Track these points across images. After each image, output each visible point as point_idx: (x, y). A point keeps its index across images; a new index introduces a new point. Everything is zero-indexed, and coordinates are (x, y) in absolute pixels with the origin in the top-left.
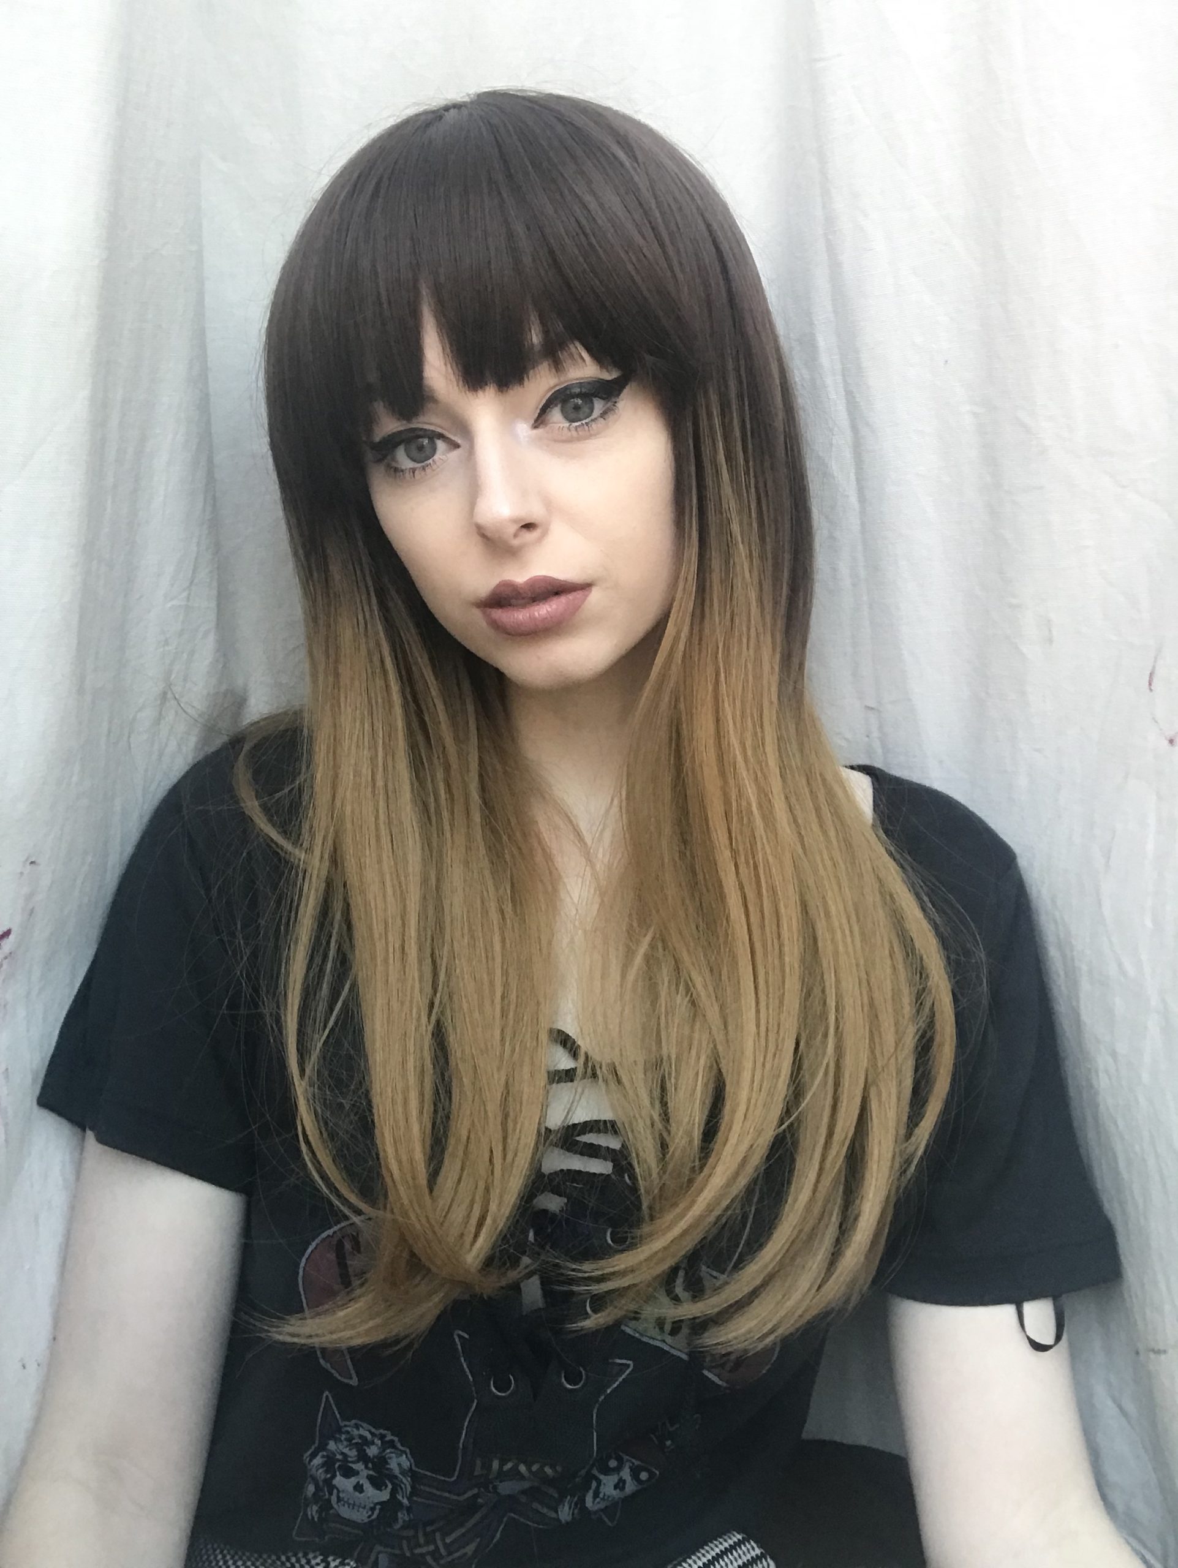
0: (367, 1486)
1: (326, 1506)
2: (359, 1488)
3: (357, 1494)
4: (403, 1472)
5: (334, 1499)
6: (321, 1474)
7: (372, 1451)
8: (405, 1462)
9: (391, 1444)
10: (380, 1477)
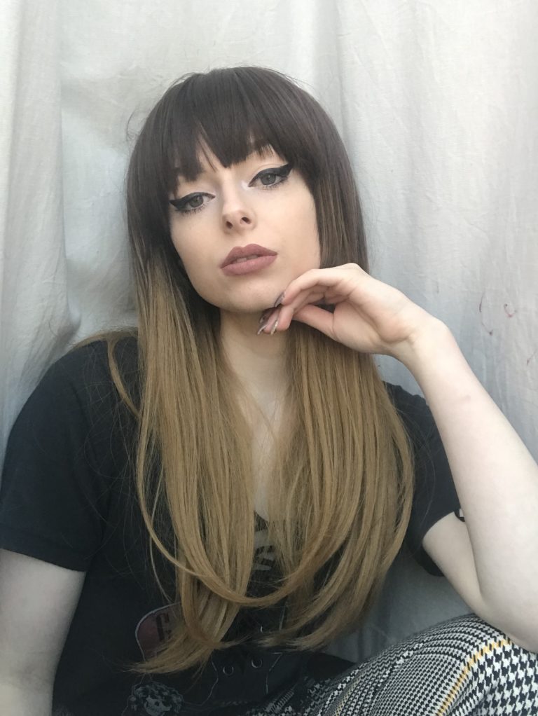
0: (161, 704)
1: (140, 707)
2: (157, 704)
3: (156, 706)
4: (179, 703)
5: (145, 705)
6: (141, 695)
7: (166, 694)
8: (180, 699)
9: (175, 693)
10: (167, 701)
